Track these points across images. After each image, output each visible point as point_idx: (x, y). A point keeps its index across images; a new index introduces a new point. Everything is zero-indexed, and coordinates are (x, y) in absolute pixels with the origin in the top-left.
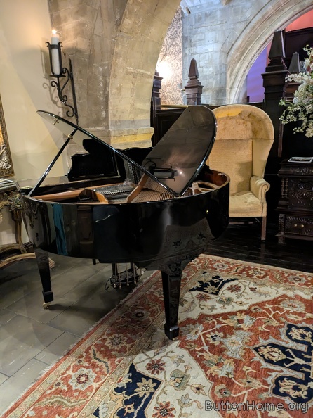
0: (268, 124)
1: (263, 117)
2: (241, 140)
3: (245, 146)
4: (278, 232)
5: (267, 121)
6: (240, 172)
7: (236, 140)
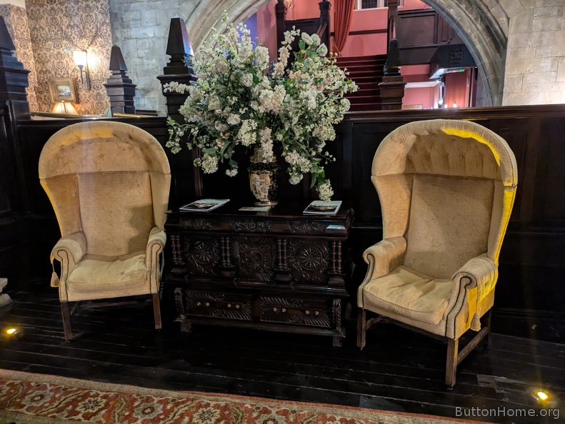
0: (157, 152)
1: (147, 141)
2: (134, 173)
3: (139, 182)
4: (178, 315)
5: (154, 147)
6: (132, 222)
7: (126, 172)
